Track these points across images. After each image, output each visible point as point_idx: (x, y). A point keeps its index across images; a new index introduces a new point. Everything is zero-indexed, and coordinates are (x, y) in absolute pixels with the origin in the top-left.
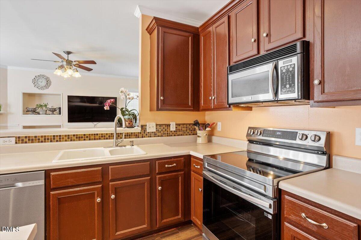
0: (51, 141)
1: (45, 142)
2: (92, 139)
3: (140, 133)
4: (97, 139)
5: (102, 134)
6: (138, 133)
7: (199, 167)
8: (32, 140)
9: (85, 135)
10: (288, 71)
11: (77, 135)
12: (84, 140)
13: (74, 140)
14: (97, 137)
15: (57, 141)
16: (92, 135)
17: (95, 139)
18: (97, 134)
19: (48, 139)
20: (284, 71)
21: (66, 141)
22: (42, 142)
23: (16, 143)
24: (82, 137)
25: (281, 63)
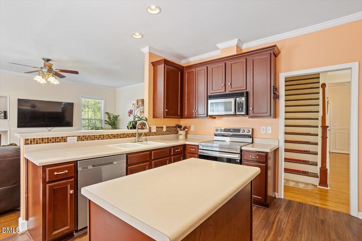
0: (98, 139)
1: (95, 140)
2: (122, 138)
3: (148, 133)
4: (125, 137)
5: (127, 134)
6: (147, 133)
7: (194, 150)
8: (87, 138)
9: (118, 134)
10: (240, 102)
11: (113, 134)
12: (118, 138)
13: (112, 138)
14: (125, 136)
15: (102, 139)
16: (122, 134)
17: (123, 137)
18: (125, 134)
19: (96, 138)
20: (239, 103)
21: (107, 139)
22: (93, 140)
23: (78, 141)
24: (116, 136)
25: (238, 99)
